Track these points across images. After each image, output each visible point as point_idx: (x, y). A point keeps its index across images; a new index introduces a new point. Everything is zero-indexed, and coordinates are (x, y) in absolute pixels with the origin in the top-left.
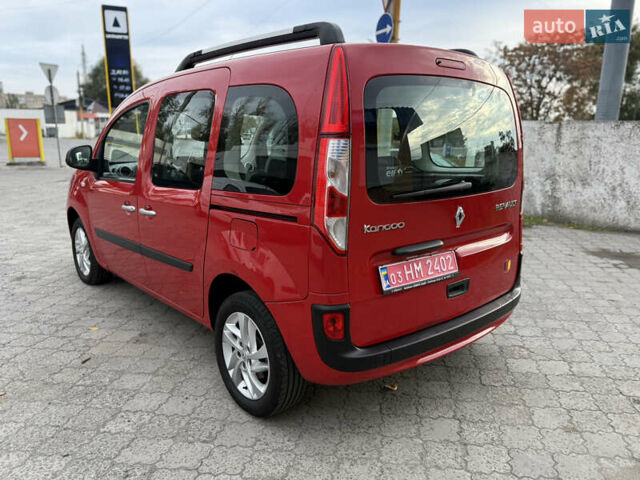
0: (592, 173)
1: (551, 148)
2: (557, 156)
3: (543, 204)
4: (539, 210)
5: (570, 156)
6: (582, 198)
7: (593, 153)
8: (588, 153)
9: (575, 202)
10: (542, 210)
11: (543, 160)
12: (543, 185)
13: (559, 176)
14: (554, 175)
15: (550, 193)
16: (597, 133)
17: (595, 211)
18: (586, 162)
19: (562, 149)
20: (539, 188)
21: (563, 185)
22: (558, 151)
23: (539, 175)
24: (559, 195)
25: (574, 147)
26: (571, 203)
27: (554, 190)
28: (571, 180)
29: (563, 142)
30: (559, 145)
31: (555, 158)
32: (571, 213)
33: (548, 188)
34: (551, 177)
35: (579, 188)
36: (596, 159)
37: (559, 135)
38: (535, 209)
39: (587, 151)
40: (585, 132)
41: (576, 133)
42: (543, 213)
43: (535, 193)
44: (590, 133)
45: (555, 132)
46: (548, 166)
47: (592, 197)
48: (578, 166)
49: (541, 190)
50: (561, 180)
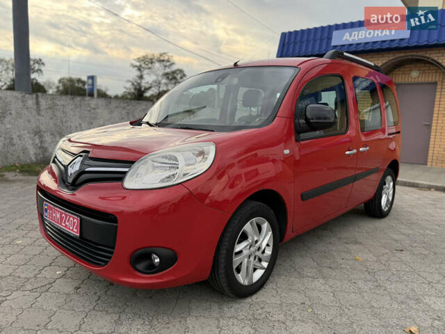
0: (64, 128)
1: (34, 113)
2: (40, 118)
3: (35, 154)
4: (33, 159)
5: (48, 118)
7: (62, 115)
8: (59, 115)
10: (36, 158)
11: (29, 121)
12: (33, 140)
13: (44, 132)
14: (40, 132)
15: (39, 145)
16: (62, 103)
18: (59, 121)
19: (42, 113)
20: (31, 142)
21: (48, 138)
22: (39, 114)
23: (29, 133)
24: (46, 145)
25: (49, 111)
27: (41, 142)
28: (52, 134)
29: (42, 108)
30: (40, 110)
31: (38, 120)
33: (37, 141)
34: (38, 133)
36: (65, 120)
37: (38, 103)
38: (30, 159)
39: (59, 114)
40: (55, 101)
41: (50, 102)
42: (37, 160)
43: (28, 147)
44: (58, 103)
45: (34, 100)
46: (34, 125)
48: (55, 124)
49: (32, 144)
50: (45, 135)
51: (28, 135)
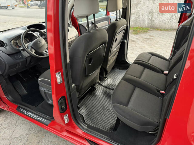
1: (151, 2)
2: (153, 5)
3: (148, 23)
4: (147, 25)
6: (162, 20)
9: (159, 21)
11: (148, 7)
12: (148, 16)
13: (154, 12)
14: (152, 12)
15: (151, 19)
17: (166, 24)
19: (155, 2)
20: (147, 17)
21: (155, 16)
23: (147, 12)
24: (154, 19)
26: (158, 22)
27: (152, 17)
32: (158, 25)
33: (150, 17)
35: (161, 16)
38: (145, 25)
43: (145, 19)
46: (150, 9)
47: (165, 19)
49: (148, 18)
50: (155, 14)
51: (146, 14)
